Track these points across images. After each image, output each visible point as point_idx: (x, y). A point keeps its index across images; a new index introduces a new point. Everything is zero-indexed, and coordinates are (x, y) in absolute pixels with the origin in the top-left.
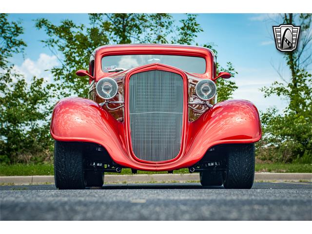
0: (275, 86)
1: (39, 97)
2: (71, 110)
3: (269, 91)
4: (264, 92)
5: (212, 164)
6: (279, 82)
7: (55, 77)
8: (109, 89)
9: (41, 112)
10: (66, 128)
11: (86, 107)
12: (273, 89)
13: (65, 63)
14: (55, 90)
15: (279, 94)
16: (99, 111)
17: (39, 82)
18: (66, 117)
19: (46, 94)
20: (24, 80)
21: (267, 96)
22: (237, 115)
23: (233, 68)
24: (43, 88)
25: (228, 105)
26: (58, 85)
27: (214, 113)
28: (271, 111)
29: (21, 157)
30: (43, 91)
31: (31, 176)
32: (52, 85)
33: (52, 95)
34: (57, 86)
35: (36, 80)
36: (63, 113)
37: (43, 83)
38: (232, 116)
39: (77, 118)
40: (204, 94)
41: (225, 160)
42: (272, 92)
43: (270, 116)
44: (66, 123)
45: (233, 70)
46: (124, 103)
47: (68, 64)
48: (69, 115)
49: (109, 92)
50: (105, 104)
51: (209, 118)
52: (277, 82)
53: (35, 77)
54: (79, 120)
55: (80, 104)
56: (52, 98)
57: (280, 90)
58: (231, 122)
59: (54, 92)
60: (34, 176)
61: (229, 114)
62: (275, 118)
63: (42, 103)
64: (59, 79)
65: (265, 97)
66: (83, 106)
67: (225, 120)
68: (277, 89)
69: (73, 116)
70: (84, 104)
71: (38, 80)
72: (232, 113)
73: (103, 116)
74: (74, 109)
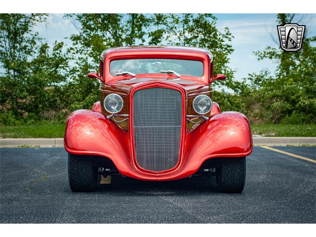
0: (268, 51)
1: (60, 62)
2: (82, 123)
3: (262, 55)
4: (258, 55)
5: (207, 170)
6: (272, 47)
7: (73, 42)
8: (115, 104)
9: (63, 74)
10: (77, 139)
11: (94, 119)
12: (266, 53)
13: (82, 31)
14: (74, 53)
15: (271, 58)
16: (106, 125)
17: (60, 46)
18: (78, 130)
19: (66, 59)
20: (46, 44)
21: (261, 60)
22: (230, 128)
23: (230, 32)
24: (63, 55)
25: (223, 118)
26: (76, 48)
27: (210, 125)
28: (264, 73)
29: (46, 115)
30: (63, 57)
31: (54, 139)
32: (71, 49)
33: (72, 57)
34: (76, 50)
35: (57, 44)
36: (75, 125)
37: (63, 46)
38: (226, 129)
39: (86, 130)
40: (201, 108)
41: (219, 166)
42: (264, 56)
43: (262, 77)
44: (77, 135)
45: (230, 34)
46: (129, 117)
47: (84, 32)
48: (80, 127)
49: (116, 107)
50: (112, 117)
51: (205, 130)
52: (270, 47)
53: (56, 42)
54: (88, 132)
55: (90, 117)
56: (72, 60)
57: (272, 55)
58: (225, 135)
59: (74, 55)
60: (57, 139)
61: (224, 126)
62: (267, 80)
63: (63, 67)
64: (77, 43)
65: (259, 60)
66: (93, 119)
67: (220, 133)
68: (270, 53)
69: (83, 129)
70: (93, 117)
71: (59, 44)
72: (226, 126)
73: (110, 128)
74: (84, 122)
